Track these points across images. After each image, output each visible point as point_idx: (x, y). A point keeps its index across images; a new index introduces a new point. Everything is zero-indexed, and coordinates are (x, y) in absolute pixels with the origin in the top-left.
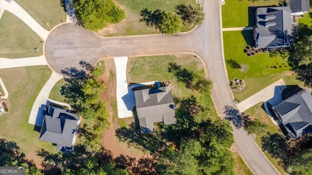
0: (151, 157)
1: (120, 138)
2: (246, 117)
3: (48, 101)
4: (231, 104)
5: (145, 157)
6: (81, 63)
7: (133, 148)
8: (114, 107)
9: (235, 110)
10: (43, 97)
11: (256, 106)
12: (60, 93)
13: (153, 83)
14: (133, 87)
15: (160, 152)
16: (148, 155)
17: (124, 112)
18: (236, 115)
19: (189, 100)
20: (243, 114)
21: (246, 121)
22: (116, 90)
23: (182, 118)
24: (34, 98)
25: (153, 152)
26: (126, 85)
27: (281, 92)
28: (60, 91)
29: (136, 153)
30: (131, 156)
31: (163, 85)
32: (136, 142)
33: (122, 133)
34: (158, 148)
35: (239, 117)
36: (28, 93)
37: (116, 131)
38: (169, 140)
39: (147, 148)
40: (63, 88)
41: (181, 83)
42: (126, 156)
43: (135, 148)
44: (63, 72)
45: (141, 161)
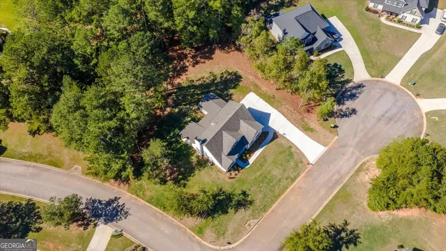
0: (177, 81)
1: (229, 74)
2: (88, 224)
3: (341, 47)
4: (123, 223)
5: (184, 77)
6: (354, 111)
7: (206, 75)
8: (269, 97)
9: (112, 221)
10: (349, 46)
12: (339, 64)
13: (251, 160)
14: (270, 136)
15: (170, 95)
16: (182, 80)
17: (251, 102)
18: (106, 215)
20: (96, 225)
21: (83, 219)
22: (285, 116)
23: (177, 150)
24: (358, 39)
25: (180, 88)
26: (281, 132)
28: (341, 66)
29: (197, 73)
30: (200, 65)
31: (236, 168)
32: (208, 84)
33: (233, 81)
34: (177, 97)
35: (98, 216)
36: (368, 40)
37: (240, 77)
38: (170, 114)
39: (189, 87)
40: (341, 71)
42: (206, 61)
43: (203, 78)
44: (360, 86)
45: (184, 69)
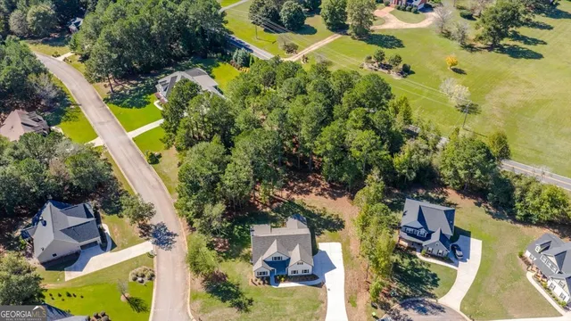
0: (295, 196)
1: (338, 219)
2: (145, 236)
3: (457, 266)
4: (163, 253)
5: (301, 197)
7: (319, 207)
8: (349, 257)
9: (157, 244)
10: (466, 273)
11: (124, 247)
12: (439, 277)
13: (282, 285)
14: (317, 282)
15: (280, 201)
16: (297, 199)
17: (332, 248)
18: (159, 239)
19: (225, 258)
20: (148, 239)
21: (147, 231)
22: (346, 279)
23: (242, 237)
24: (482, 272)
25: (291, 202)
26: (328, 284)
27: (77, 263)
28: (439, 279)
29: (315, 201)
30: (322, 198)
31: (265, 279)
32: (314, 214)
33: (335, 225)
34: (283, 207)
35: (155, 235)
36: (494, 280)
37: (343, 227)
38: (266, 213)
39: (299, 206)
40: (435, 283)
41: (235, 281)
42: (329, 199)
43: (314, 207)
44: (440, 308)
45: (308, 192)
